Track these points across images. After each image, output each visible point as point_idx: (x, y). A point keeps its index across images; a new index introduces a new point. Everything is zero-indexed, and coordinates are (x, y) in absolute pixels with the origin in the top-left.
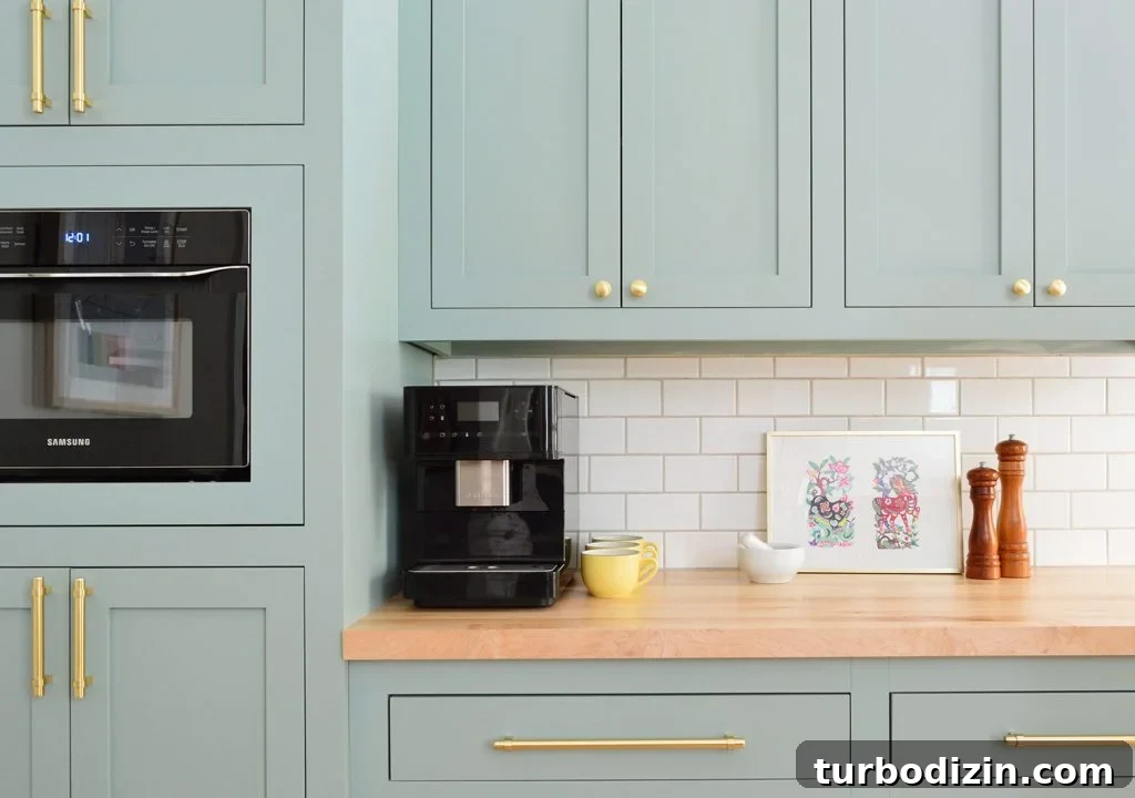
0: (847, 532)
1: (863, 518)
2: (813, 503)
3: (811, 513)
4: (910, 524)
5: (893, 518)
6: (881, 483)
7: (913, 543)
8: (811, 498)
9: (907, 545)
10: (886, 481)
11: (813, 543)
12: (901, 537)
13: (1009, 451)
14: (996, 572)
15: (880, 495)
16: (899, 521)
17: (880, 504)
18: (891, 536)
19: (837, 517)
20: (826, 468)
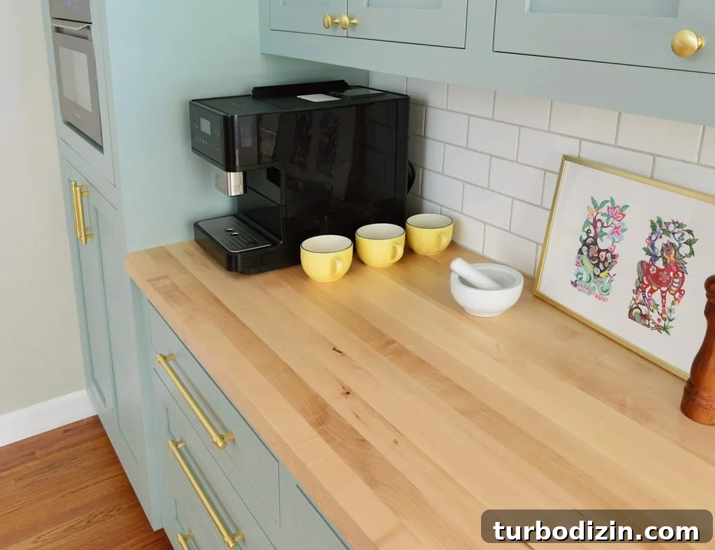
0: (606, 285)
1: (625, 275)
2: (584, 243)
3: (580, 252)
4: (668, 304)
5: (652, 291)
6: (653, 246)
7: (665, 329)
8: (585, 237)
9: (658, 328)
10: (659, 245)
11: (574, 284)
12: (655, 316)
15: (647, 259)
16: (657, 297)
17: (644, 268)
18: (644, 309)
19: (601, 266)
20: (604, 210)
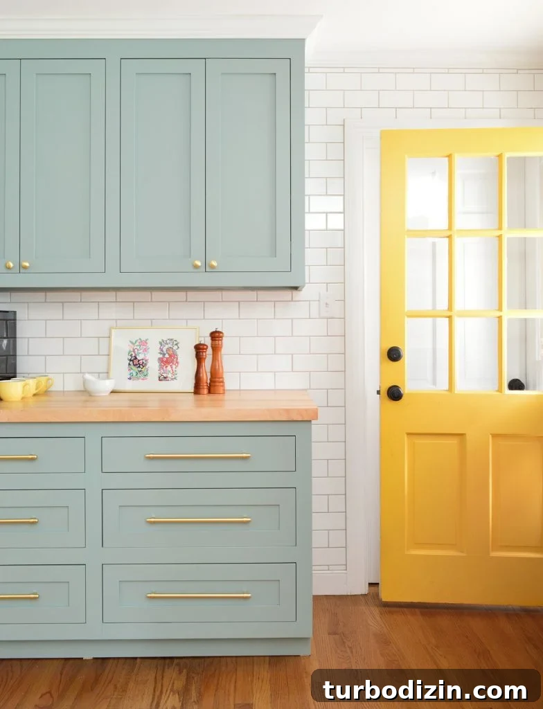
0: (145, 373)
1: (153, 365)
2: (130, 360)
3: (129, 364)
4: (174, 369)
5: (166, 367)
6: (162, 350)
7: (175, 378)
8: (130, 357)
9: (172, 379)
10: (164, 350)
11: (130, 379)
12: (170, 375)
13: (215, 336)
14: (206, 391)
15: (161, 356)
16: (169, 368)
17: (161, 360)
18: (165, 375)
19: (141, 366)
20: (137, 344)
